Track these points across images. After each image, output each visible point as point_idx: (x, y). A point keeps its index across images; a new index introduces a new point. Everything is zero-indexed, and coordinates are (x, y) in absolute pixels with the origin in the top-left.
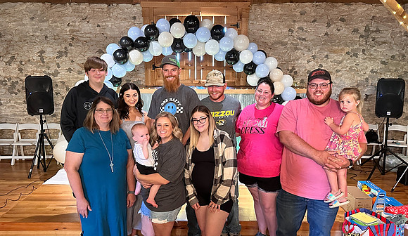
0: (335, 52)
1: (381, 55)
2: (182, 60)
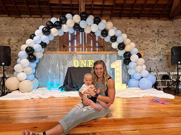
0: (145, 40)
1: (165, 42)
2: (77, 43)
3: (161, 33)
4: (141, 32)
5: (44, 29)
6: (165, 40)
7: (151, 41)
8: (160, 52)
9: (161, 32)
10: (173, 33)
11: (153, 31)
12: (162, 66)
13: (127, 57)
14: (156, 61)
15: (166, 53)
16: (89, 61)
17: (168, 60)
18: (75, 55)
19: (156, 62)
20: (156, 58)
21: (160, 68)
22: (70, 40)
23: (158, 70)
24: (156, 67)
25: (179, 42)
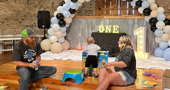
16: (114, 26)
18: (102, 19)
22: (105, 2)
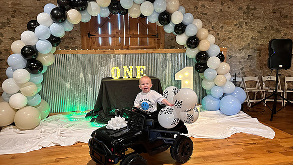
0: (227, 24)
1: (257, 26)
2: (113, 29)
3: (252, 12)
4: (221, 10)
5: (55, 12)
6: (258, 24)
7: (236, 25)
8: (249, 43)
9: (252, 9)
10: (271, 11)
11: (240, 8)
12: (250, 66)
13: (202, 61)
14: (241, 58)
15: (258, 46)
16: (138, 68)
17: (260, 56)
19: (242, 60)
20: (243, 54)
21: (248, 70)
22: (99, 23)
23: (243, 73)
24: (242, 69)
25: (278, 27)
